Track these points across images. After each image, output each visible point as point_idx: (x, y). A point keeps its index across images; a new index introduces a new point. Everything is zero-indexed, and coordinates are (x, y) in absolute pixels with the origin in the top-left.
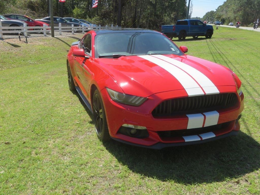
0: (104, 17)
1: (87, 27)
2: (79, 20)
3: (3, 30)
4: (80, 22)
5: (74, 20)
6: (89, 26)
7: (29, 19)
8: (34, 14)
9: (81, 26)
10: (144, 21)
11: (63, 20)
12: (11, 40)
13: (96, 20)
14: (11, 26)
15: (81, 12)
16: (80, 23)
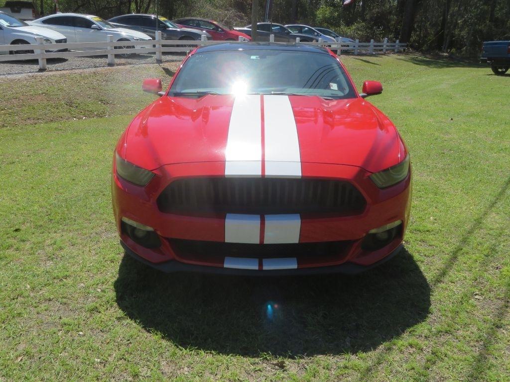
0: (375, 24)
1: (329, 43)
2: (318, 30)
3: (163, 46)
4: (318, 33)
5: (307, 30)
6: (333, 40)
7: (217, 27)
8: (241, 18)
9: (317, 41)
10: (463, 33)
11: (285, 29)
12: (174, 63)
13: (359, 30)
14: (181, 39)
15: (331, 13)
16: (316, 36)
